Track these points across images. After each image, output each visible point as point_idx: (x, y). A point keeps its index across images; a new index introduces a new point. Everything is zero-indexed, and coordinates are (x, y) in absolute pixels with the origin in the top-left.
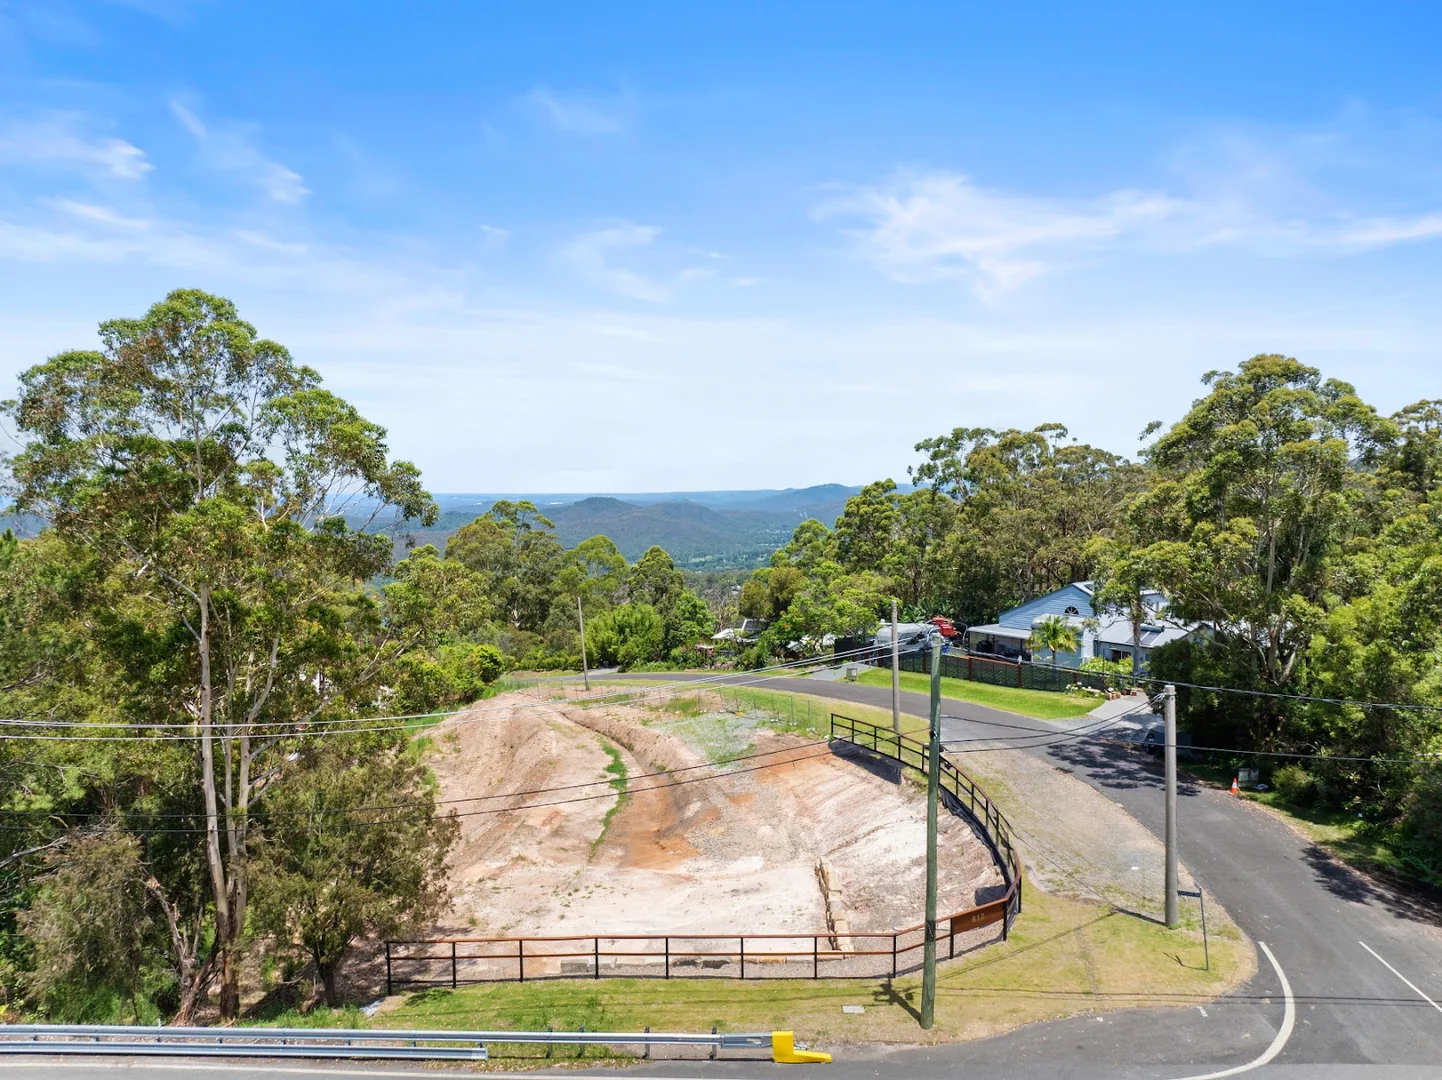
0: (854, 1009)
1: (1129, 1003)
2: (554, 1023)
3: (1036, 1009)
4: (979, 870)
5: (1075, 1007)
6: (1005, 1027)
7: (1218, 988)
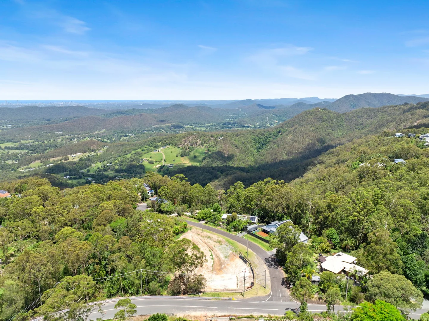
0: (238, 295)
1: (259, 296)
2: (216, 296)
3: (252, 296)
4: (252, 279)
5: (255, 296)
6: (249, 297)
7: (266, 295)
